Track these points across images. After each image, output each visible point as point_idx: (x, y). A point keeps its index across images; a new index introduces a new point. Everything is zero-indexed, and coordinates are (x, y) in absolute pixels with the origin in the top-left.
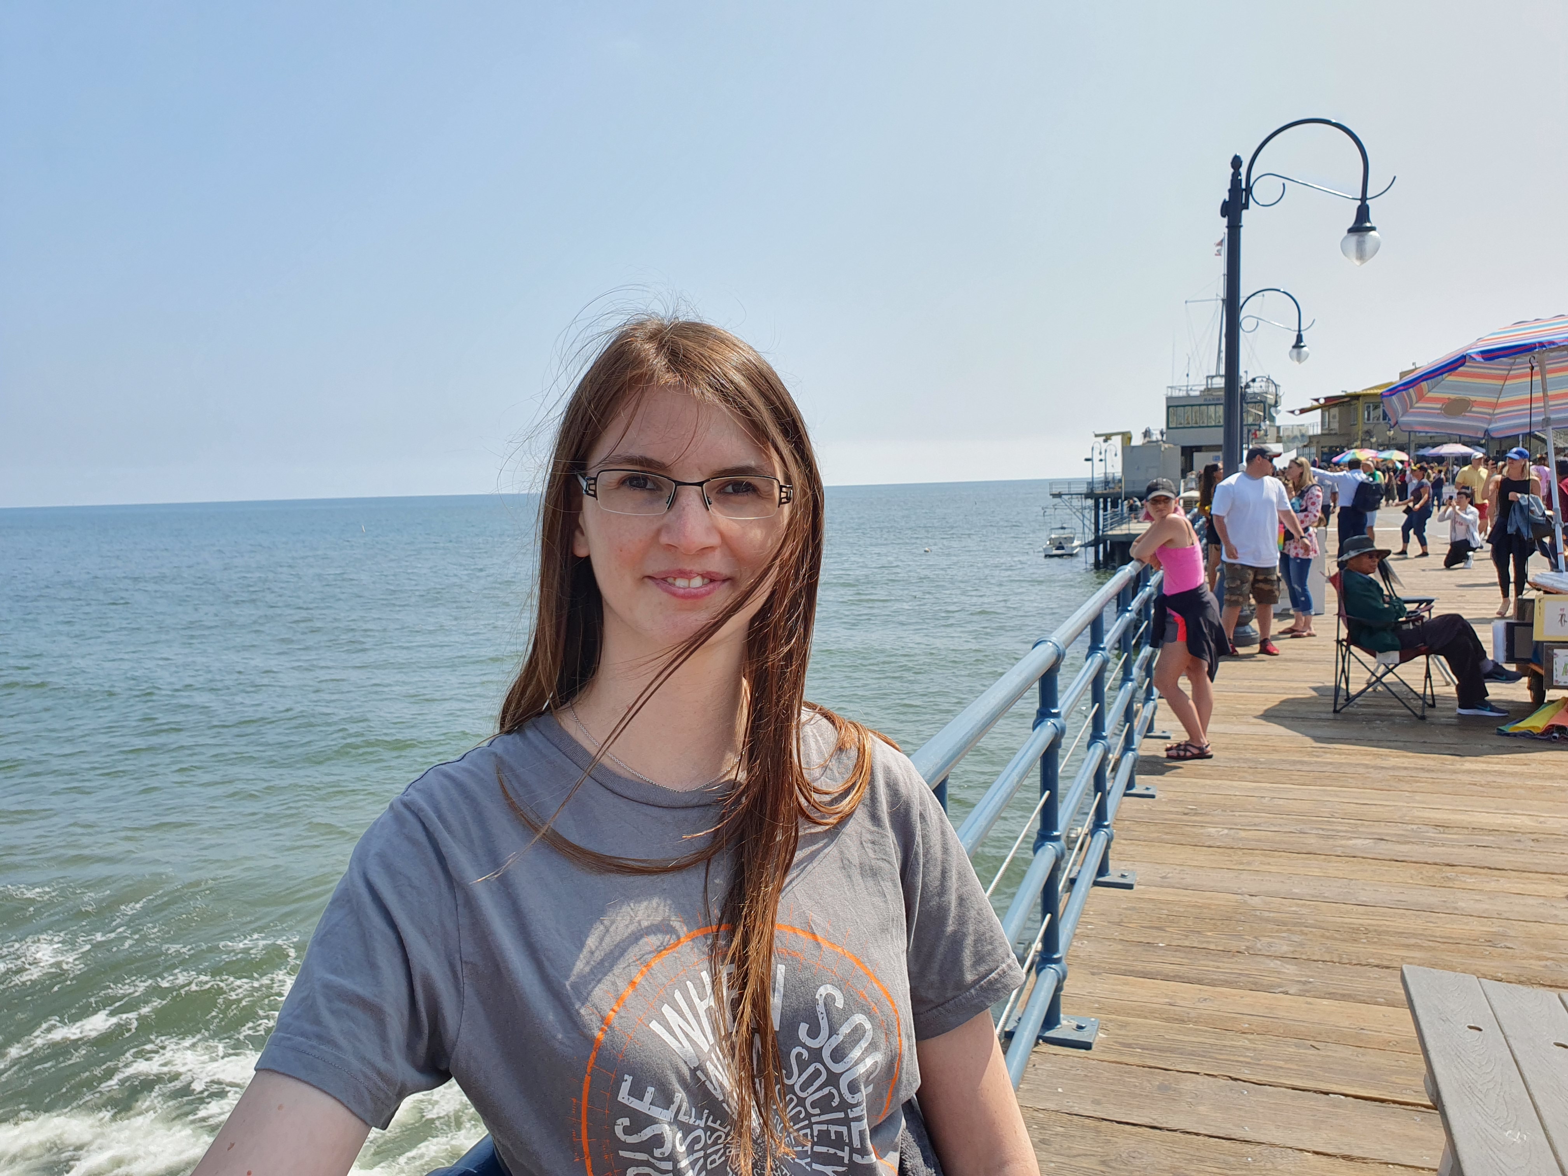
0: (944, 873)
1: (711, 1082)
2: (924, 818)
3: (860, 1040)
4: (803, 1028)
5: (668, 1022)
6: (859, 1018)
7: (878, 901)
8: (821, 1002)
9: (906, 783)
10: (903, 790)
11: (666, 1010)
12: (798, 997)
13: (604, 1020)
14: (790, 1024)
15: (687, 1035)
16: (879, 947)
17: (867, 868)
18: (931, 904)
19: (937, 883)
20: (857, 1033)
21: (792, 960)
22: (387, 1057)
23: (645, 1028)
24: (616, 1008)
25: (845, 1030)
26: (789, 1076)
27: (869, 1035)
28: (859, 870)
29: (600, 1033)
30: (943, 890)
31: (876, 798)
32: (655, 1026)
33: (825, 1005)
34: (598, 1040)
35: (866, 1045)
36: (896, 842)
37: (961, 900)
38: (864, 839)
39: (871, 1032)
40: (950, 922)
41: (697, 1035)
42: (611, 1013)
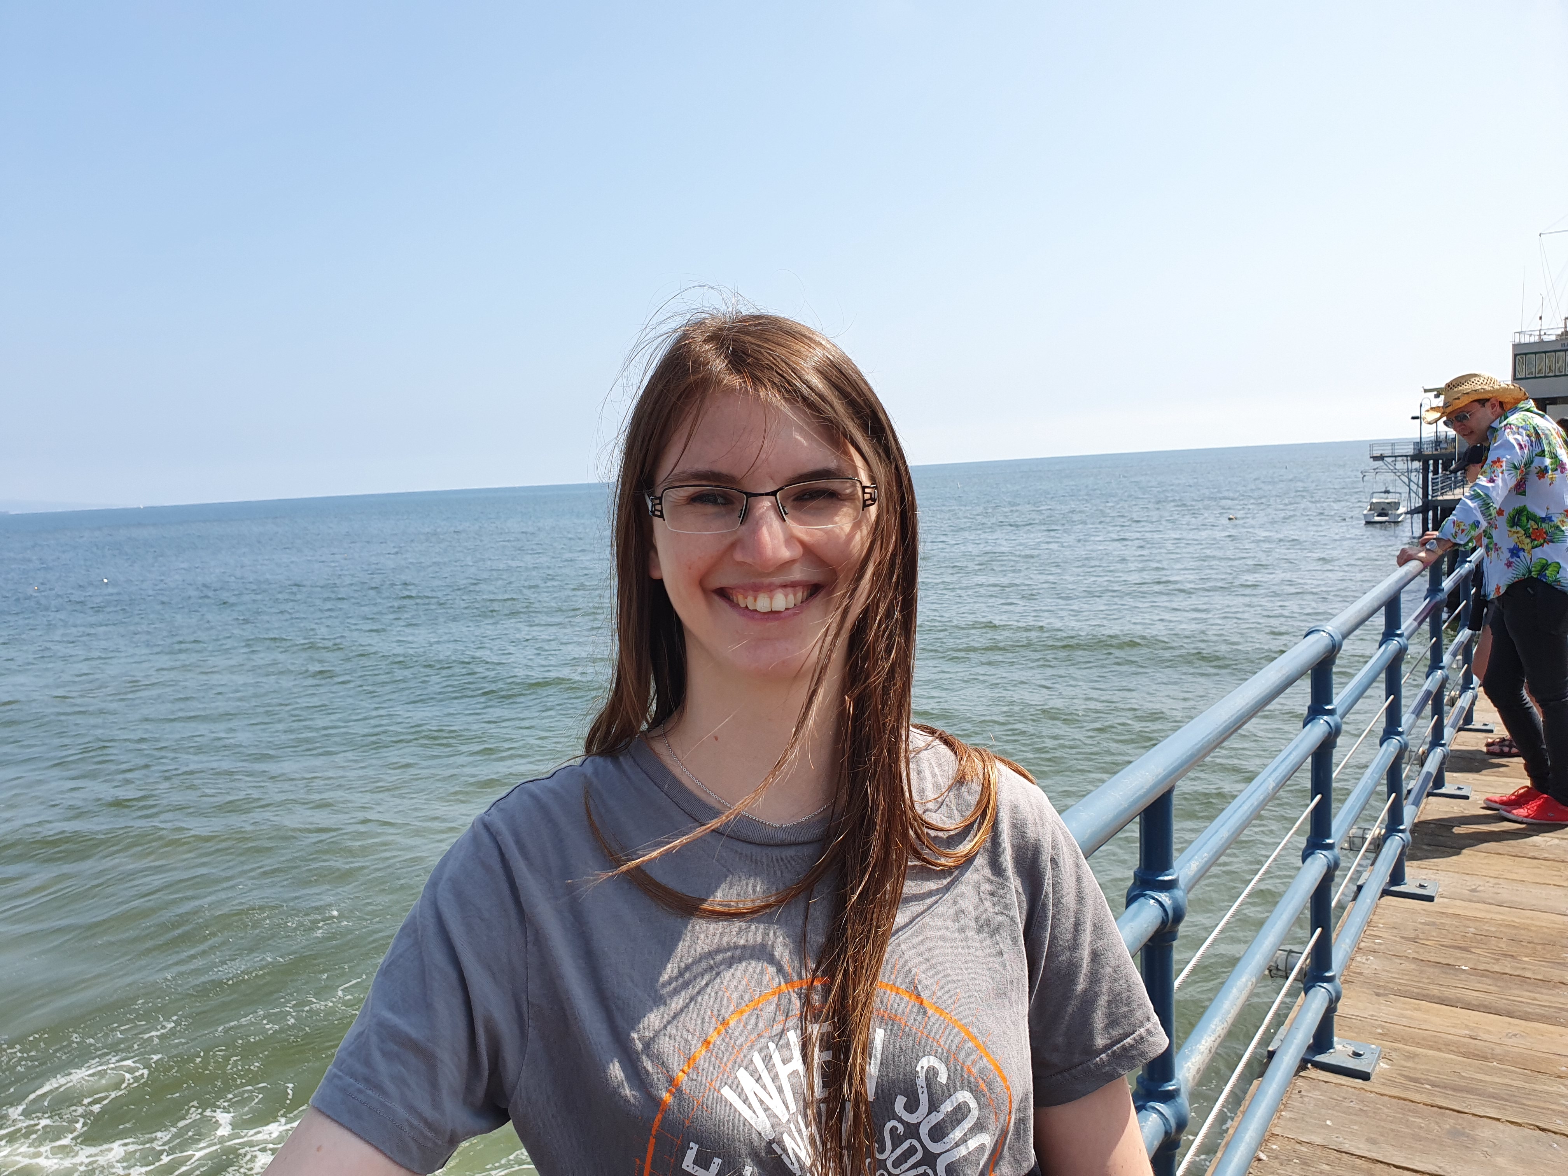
0: (1077, 925)
1: (789, 1157)
2: (1056, 863)
3: (963, 1119)
4: (900, 1102)
5: (742, 1088)
6: (963, 1096)
7: (994, 961)
8: (922, 1075)
9: (1035, 825)
10: (1031, 834)
11: (743, 1075)
12: (896, 1066)
13: (672, 1081)
14: (886, 1094)
15: (762, 1103)
16: (993, 1014)
17: (984, 922)
18: (1061, 959)
19: (1069, 936)
20: (960, 1112)
21: (891, 1021)
22: (436, 1105)
23: (715, 1094)
24: (686, 1069)
25: (947, 1107)
26: (882, 1150)
27: (974, 1116)
28: (974, 925)
29: (668, 1094)
30: (1075, 945)
31: (999, 843)
32: (727, 1092)
33: (926, 1077)
34: (665, 1102)
35: (970, 1125)
36: (1021, 891)
38: (982, 889)
39: (977, 1112)
40: (1082, 980)
41: (776, 1104)
42: (681, 1074)
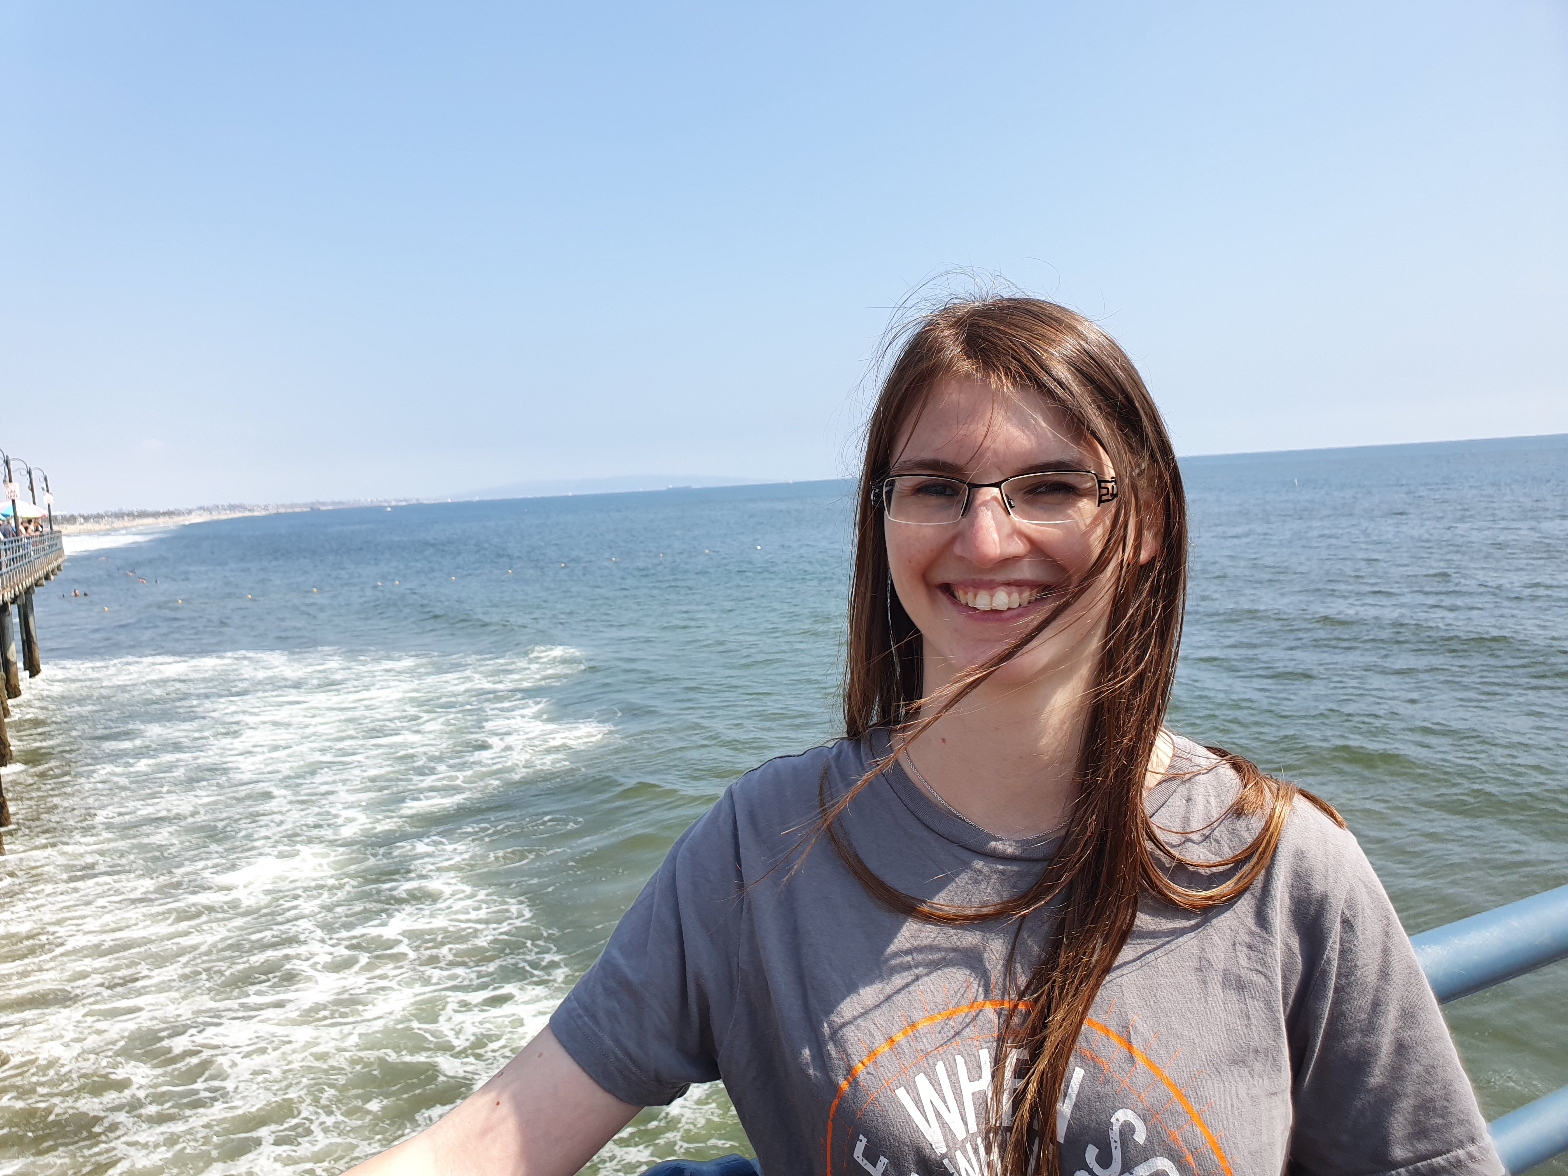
4: (1092, 1151)
6: (1163, 1164)
8: (1117, 1128)
9: (1326, 877)
10: (1318, 887)
11: (922, 1082)
12: (1091, 1112)
13: (850, 1070)
14: (1077, 1140)
15: (938, 1115)
23: (890, 1092)
24: (866, 1061)
29: (846, 1083)
33: (1121, 1132)
34: (841, 1089)
37: (1401, 1048)
42: (861, 1065)
